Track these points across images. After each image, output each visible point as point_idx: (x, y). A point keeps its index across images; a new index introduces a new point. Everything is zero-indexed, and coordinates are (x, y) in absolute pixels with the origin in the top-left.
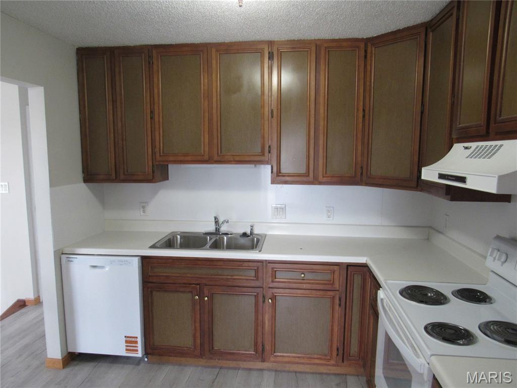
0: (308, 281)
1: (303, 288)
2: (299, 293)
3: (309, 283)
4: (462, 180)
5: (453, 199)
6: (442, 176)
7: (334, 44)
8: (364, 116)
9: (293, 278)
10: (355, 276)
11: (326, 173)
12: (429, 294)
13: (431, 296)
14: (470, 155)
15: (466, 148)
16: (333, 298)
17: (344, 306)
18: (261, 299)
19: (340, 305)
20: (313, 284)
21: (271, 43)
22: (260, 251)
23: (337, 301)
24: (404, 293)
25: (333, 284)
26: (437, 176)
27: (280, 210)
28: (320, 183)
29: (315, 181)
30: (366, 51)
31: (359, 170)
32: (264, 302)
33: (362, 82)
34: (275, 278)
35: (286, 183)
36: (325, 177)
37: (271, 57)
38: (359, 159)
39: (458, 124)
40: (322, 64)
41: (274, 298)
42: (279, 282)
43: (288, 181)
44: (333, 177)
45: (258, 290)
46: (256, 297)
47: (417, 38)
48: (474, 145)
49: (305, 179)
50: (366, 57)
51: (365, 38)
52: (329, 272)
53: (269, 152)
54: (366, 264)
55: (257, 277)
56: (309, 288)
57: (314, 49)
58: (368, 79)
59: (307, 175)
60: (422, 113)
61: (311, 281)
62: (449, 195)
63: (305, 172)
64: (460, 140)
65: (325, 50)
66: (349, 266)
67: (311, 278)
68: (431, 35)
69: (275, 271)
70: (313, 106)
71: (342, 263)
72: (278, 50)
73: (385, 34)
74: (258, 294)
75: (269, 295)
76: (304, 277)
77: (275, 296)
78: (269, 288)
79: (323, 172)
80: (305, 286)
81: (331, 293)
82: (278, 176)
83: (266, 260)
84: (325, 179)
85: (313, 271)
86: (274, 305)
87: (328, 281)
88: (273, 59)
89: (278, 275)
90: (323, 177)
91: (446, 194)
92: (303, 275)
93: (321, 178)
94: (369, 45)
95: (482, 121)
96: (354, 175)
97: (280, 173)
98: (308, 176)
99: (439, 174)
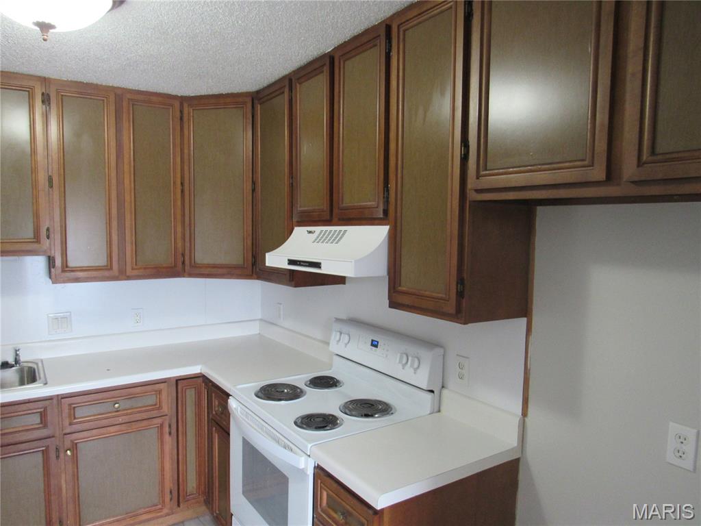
0: (125, 412)
1: (118, 422)
2: (112, 431)
3: (127, 414)
4: (317, 265)
5: (297, 285)
6: (291, 262)
7: (141, 97)
8: (182, 191)
9: (103, 412)
10: (188, 391)
11: (136, 264)
12: (286, 391)
13: (288, 392)
14: (316, 240)
15: (310, 232)
16: (162, 425)
17: (175, 434)
18: (53, 455)
19: (170, 433)
20: (131, 414)
21: (45, 81)
22: (46, 384)
23: (166, 429)
24: (260, 394)
25: (160, 408)
26: (287, 262)
27: (62, 320)
28: (129, 278)
29: (123, 275)
30: (181, 112)
31: (180, 259)
32: (58, 457)
33: (178, 149)
34: (75, 418)
35: (77, 280)
36: (136, 269)
37: (46, 100)
38: (180, 245)
39: (299, 206)
40: (124, 121)
41: (74, 447)
42: (80, 422)
43: (79, 278)
44: (145, 268)
45: (47, 442)
46: (45, 453)
47: (243, 107)
48: (318, 229)
49: (106, 273)
50: (181, 119)
51: (179, 95)
52: (154, 393)
53: (48, 237)
54: (201, 373)
55: (44, 422)
56: (127, 421)
57: (112, 98)
58: (186, 146)
59: (109, 267)
60: (253, 190)
61: (129, 411)
62: (293, 280)
63: (106, 264)
64: (302, 223)
65: (129, 103)
66: (178, 380)
67: (127, 406)
68: (259, 107)
69: (74, 408)
70: (113, 174)
71: (170, 378)
72: (58, 92)
73: (205, 95)
74: (47, 447)
75: (68, 444)
76: (119, 407)
77: (76, 444)
78: (65, 434)
79: (132, 262)
80: (120, 420)
81: (159, 421)
82: (63, 271)
83: (58, 395)
84: (136, 273)
85: (131, 397)
86: (75, 458)
87: (153, 405)
88: (49, 104)
89: (79, 413)
90: (133, 269)
91: (290, 281)
92: (117, 405)
93: (129, 272)
94: (185, 105)
95: (325, 206)
96: (173, 265)
97: (67, 267)
98: (111, 268)
99: (289, 260)
